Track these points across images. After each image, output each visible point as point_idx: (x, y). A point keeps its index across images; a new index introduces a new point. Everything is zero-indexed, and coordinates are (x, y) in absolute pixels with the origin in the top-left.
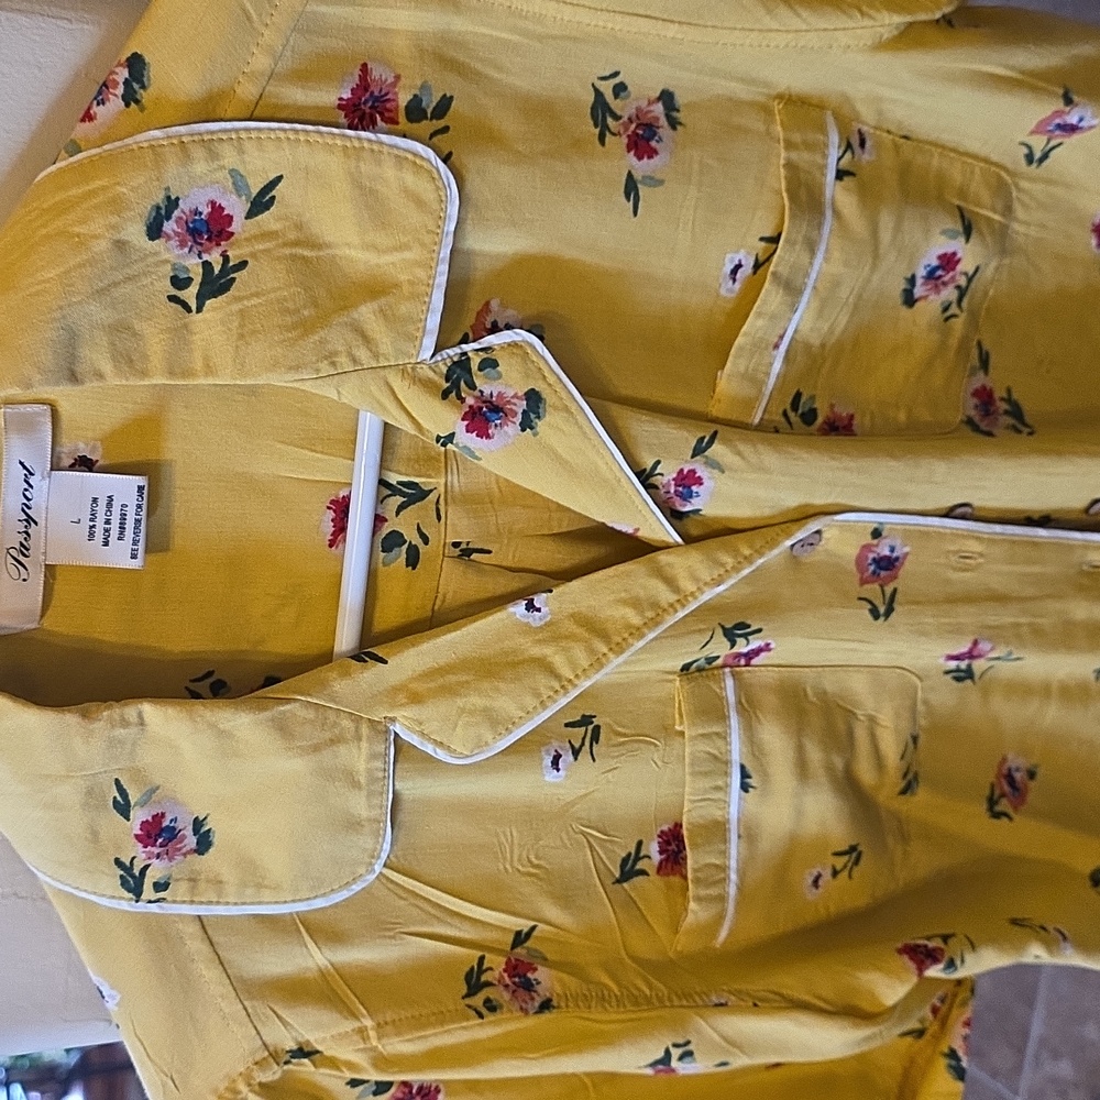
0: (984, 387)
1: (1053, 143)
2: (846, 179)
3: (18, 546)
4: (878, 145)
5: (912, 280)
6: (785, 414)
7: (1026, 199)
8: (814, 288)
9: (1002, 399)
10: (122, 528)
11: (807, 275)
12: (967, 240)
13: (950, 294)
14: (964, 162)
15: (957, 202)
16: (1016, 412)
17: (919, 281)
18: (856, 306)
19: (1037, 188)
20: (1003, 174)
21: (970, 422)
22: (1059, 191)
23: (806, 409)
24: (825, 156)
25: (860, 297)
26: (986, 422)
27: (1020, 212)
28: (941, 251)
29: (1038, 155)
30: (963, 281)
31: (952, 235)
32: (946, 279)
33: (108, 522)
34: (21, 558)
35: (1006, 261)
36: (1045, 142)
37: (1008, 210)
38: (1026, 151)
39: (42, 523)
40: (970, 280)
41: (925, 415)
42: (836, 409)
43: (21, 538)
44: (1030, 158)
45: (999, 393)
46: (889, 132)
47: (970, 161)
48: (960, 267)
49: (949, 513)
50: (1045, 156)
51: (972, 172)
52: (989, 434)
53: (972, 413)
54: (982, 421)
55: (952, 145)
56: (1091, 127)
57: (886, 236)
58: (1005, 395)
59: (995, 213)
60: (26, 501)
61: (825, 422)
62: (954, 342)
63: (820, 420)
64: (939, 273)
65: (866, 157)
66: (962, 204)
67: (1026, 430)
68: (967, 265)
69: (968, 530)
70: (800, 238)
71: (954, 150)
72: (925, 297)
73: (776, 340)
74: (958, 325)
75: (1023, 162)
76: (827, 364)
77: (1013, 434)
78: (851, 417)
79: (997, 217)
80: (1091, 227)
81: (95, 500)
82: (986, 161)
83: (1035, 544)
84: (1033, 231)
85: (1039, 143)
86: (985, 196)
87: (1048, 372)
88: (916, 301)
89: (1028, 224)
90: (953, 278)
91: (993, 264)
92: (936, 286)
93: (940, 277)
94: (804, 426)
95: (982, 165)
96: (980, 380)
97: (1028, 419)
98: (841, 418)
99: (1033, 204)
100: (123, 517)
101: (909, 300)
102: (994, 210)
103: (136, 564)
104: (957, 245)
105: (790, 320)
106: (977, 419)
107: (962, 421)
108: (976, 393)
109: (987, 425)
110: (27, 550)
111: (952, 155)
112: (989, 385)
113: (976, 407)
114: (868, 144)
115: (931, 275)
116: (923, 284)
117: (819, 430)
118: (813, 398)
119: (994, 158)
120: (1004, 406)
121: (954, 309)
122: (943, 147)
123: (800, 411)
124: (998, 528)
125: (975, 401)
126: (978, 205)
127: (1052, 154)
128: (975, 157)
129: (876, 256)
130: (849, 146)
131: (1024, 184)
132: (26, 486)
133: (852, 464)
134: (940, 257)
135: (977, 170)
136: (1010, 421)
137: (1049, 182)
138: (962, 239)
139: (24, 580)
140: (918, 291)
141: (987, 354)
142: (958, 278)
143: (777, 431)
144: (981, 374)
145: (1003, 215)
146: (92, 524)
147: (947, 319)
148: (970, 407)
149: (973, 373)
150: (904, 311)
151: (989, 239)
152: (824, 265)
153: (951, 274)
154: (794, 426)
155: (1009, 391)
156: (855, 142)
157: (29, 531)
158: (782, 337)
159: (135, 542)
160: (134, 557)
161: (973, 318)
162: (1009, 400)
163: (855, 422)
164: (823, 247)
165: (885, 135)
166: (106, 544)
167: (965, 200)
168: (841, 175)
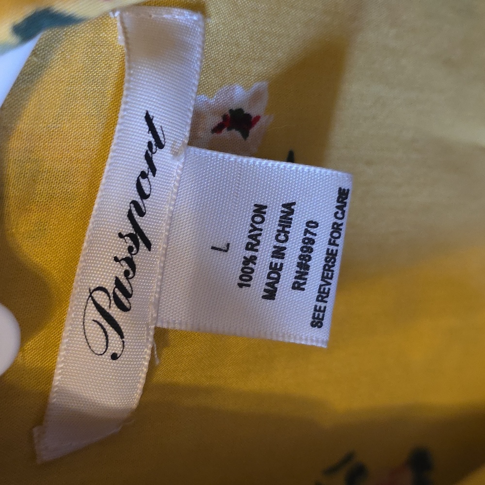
3: (110, 286)
10: (303, 266)
33: (279, 253)
34: (114, 312)
39: (158, 244)
43: (119, 270)
60: (138, 198)
81: (260, 210)
100: (308, 245)
103: (318, 337)
110: (128, 295)
132: (145, 167)
139: (114, 357)
146: (249, 254)
157: (136, 259)
159: (322, 296)
160: (317, 323)
166: (270, 294)
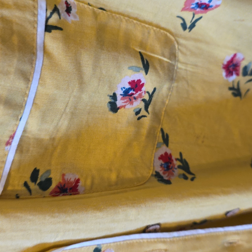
0: (166, 153)
1: (197, 17)
2: (53, 31)
4: (81, 12)
5: (114, 96)
6: (26, 184)
7: (184, 50)
8: (34, 103)
9: (177, 159)
11: (26, 95)
12: (146, 73)
13: (139, 104)
14: (143, 27)
15: (139, 50)
16: (185, 166)
17: (119, 97)
18: (73, 114)
19: (190, 44)
20: (168, 34)
21: (157, 175)
22: (203, 46)
23: (43, 179)
24: (35, 15)
25: (75, 108)
26: (166, 175)
27: (180, 57)
28: (130, 79)
29: (188, 24)
30: (147, 97)
31: (136, 70)
32: (135, 96)
35: (175, 84)
36: (192, 16)
37: (173, 56)
38: (181, 21)
40: (151, 96)
41: (128, 174)
42: (66, 177)
44: (184, 26)
45: (175, 156)
46: (89, 4)
47: (147, 26)
48: (144, 89)
49: (145, 230)
50: (193, 25)
51: (149, 33)
52: (168, 182)
53: (159, 169)
54: (164, 173)
55: (135, 16)
56: (217, 6)
57: (87, 69)
58: (179, 157)
59: (164, 57)
61: (58, 187)
62: (144, 131)
63: (53, 186)
64: (131, 92)
65: (71, 19)
66: (142, 51)
67: (190, 177)
68: (148, 87)
69: (157, 238)
70: (13, 70)
71: (136, 19)
72: (124, 106)
73: (7, 139)
74: (147, 121)
75: (181, 28)
76: (58, 150)
77: (183, 180)
78: (78, 181)
79: (165, 59)
80: (222, 66)
82: (158, 26)
83: (198, 239)
84: (189, 68)
85: (188, 17)
86: (158, 47)
87: (203, 142)
88: (119, 108)
89: (186, 64)
90: (140, 96)
91: (166, 86)
92: (130, 100)
93: (133, 94)
94: (40, 191)
95: (155, 28)
96: (163, 150)
97: (192, 170)
98: (69, 182)
99: (188, 53)
101: (114, 108)
102: (163, 55)
104: (140, 76)
105: (17, 126)
106: (161, 173)
107: (152, 175)
108: (161, 158)
109: (167, 176)
111: (135, 21)
112: (169, 152)
113: (161, 165)
114: (73, 11)
115: (126, 93)
116: (121, 99)
117: (51, 193)
118: (49, 171)
119: (163, 25)
120: (177, 163)
121: (143, 112)
122: (129, 17)
123: (38, 181)
124: (175, 234)
125: (161, 162)
126: (153, 52)
127: (197, 24)
128: (150, 24)
129: (81, 82)
130: (56, 10)
131: (182, 41)
133: (68, 219)
134: (130, 83)
135: (152, 32)
136: (182, 172)
137: (196, 40)
138: (143, 72)
140: (119, 103)
141: (167, 136)
142: (143, 94)
143: (17, 197)
144: (164, 147)
145: (170, 59)
147: (139, 119)
148: (158, 166)
149: (159, 146)
150: (111, 115)
151: (161, 72)
152: (40, 88)
153: (139, 92)
154: (33, 192)
155: (181, 154)
156: (62, 8)
158: (12, 137)
161: (157, 117)
162: (181, 160)
163: (80, 184)
164: (36, 76)
165: (86, 6)
167: (145, 49)
168: (48, 28)
